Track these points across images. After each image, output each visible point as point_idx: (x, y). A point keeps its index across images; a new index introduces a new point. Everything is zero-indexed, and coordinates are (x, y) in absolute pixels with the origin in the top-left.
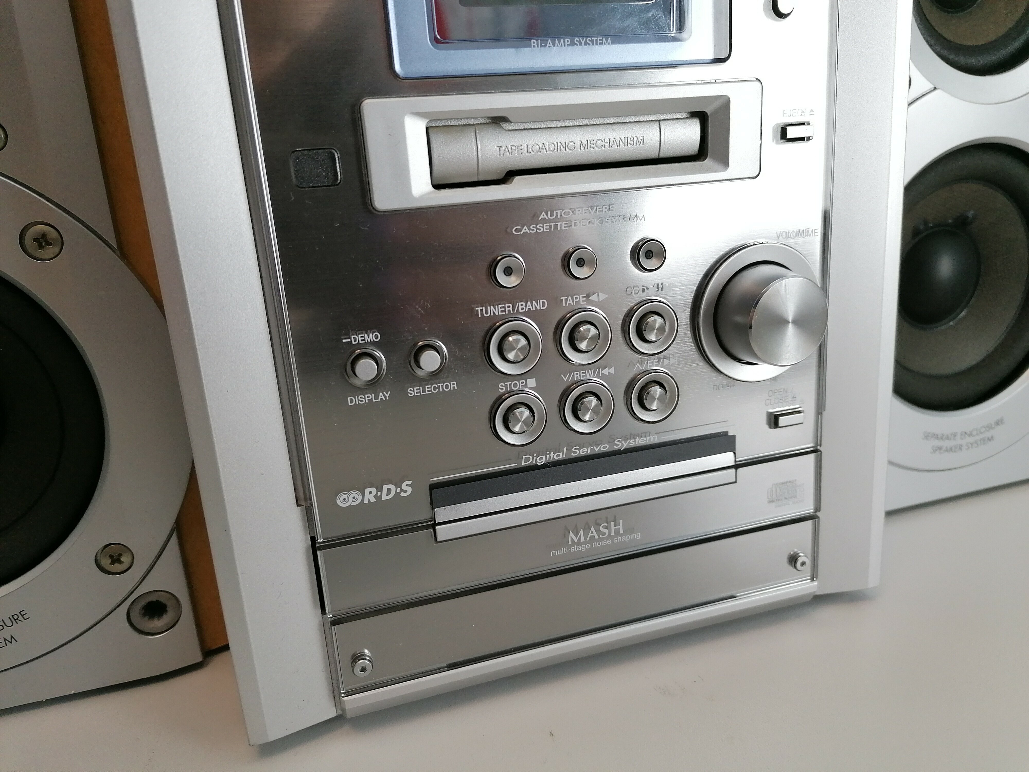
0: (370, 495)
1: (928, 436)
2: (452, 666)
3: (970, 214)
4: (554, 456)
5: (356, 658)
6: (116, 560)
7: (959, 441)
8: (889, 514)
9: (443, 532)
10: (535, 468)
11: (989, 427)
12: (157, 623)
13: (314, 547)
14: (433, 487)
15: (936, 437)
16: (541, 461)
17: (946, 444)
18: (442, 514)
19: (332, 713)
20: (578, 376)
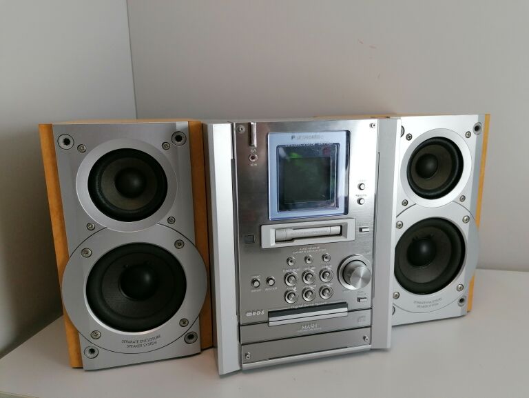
0: (254, 313)
1: (415, 302)
2: (270, 359)
3: (432, 235)
4: (300, 306)
5: (246, 354)
6: (184, 323)
7: (426, 304)
8: (393, 326)
9: (271, 324)
10: (295, 309)
11: (436, 300)
12: (191, 341)
13: (239, 325)
14: (269, 312)
15: (418, 303)
16: (296, 307)
17: (421, 305)
18: (271, 319)
19: (239, 368)
20: (307, 287)
